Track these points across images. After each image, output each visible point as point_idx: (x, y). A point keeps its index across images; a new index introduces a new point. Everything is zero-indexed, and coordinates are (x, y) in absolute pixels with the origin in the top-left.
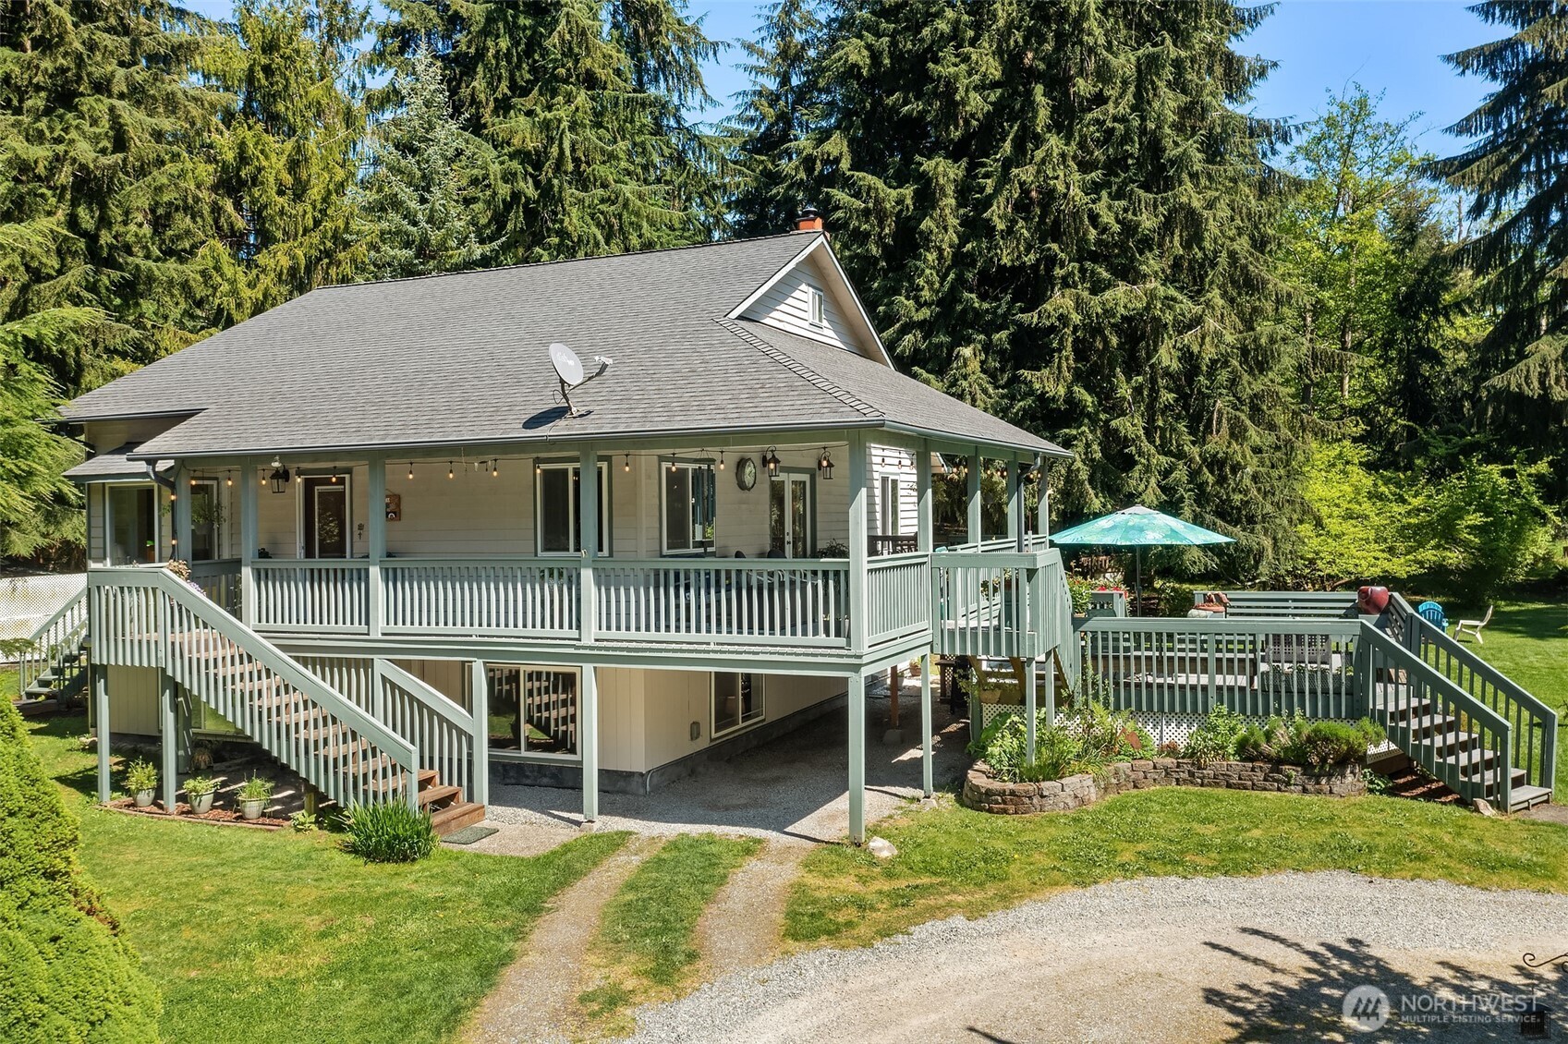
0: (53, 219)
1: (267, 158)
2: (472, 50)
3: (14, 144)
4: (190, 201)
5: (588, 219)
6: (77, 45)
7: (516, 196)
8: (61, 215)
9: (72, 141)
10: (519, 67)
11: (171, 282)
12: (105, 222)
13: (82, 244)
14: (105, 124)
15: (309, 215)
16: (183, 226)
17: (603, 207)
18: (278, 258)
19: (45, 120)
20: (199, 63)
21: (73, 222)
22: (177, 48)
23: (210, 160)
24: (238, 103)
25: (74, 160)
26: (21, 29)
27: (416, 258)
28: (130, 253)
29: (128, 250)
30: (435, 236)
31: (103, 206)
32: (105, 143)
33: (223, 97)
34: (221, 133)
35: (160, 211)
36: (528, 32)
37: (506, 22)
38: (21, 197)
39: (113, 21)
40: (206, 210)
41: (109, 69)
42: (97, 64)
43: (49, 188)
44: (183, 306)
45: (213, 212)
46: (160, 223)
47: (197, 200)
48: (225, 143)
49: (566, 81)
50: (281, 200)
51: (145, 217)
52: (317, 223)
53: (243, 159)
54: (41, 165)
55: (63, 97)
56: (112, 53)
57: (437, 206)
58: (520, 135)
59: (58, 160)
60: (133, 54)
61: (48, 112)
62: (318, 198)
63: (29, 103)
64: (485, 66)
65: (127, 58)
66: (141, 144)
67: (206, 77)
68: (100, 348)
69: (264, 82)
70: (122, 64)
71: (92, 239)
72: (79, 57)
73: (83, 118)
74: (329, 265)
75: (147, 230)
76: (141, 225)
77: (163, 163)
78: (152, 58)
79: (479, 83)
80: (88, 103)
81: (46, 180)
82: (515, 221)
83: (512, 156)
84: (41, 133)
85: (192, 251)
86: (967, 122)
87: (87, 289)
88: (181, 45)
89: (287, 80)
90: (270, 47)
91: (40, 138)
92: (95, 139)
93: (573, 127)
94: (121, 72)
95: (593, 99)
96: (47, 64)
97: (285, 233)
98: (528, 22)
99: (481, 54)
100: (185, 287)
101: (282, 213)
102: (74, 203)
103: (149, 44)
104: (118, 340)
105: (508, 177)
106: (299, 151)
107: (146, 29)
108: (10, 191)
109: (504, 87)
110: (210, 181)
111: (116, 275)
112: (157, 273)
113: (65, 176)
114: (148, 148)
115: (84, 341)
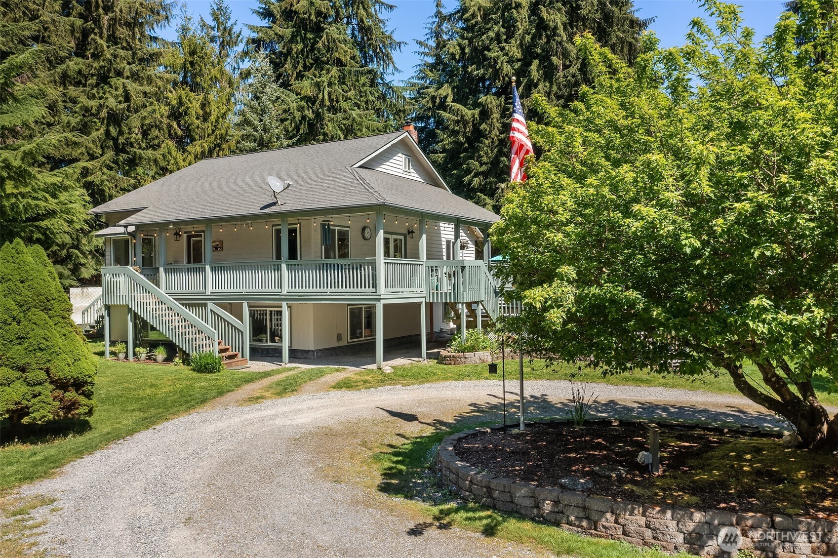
0: (99, 133)
1: (191, 103)
2: (285, 50)
3: (82, 100)
4: (158, 122)
5: (337, 127)
6: (108, 56)
7: (304, 117)
8: (102, 130)
9: (107, 98)
10: (307, 57)
11: (149, 159)
12: (121, 133)
13: (111, 143)
14: (121, 90)
15: (210, 128)
16: (155, 134)
17: (344, 122)
18: (196, 148)
19: (95, 89)
20: (162, 61)
21: (107, 133)
22: (151, 55)
23: (168, 104)
24: (180, 78)
25: (107, 107)
26: (86, 49)
27: (258, 146)
28: (132, 146)
29: (132, 145)
30: (266, 137)
31: (120, 126)
32: (121, 98)
33: (173, 76)
34: (171, 92)
35: (145, 128)
36: (312, 41)
37: (301, 36)
38: (86, 123)
39: (124, 44)
40: (165, 127)
41: (123, 65)
42: (117, 64)
43: (98, 119)
44: (155, 170)
45: (168, 128)
46: (145, 134)
47: (161, 122)
48: (173, 97)
49: (327, 64)
50: (197, 121)
51: (139, 131)
52: (213, 132)
53: (181, 103)
54: (94, 109)
55: (104, 79)
56: (124, 58)
57: (267, 123)
58: (305, 89)
59: (101, 106)
60: (133, 58)
61: (97, 85)
62: (214, 120)
63: (89, 82)
64: (292, 58)
65: (130, 60)
66: (137, 99)
67: (166, 67)
68: (118, 188)
69: (190, 68)
70: (129, 63)
71: (115, 140)
72: (110, 61)
73: (112, 87)
74: (219, 150)
75: (140, 136)
76: (137, 134)
77: (146, 107)
78: (142, 60)
79: (288, 66)
80: (115, 81)
81: (96, 115)
82: (304, 129)
83: (301, 99)
84: (94, 95)
85: (159, 146)
86: (504, 78)
87: (113, 162)
88: (154, 53)
89: (201, 67)
90: (193, 53)
91: (93, 97)
92: (116, 97)
93: (330, 84)
94: (128, 67)
95: (340, 71)
96: (96, 65)
97: (200, 136)
98: (311, 36)
99: (289, 51)
100: (155, 161)
101: (198, 127)
102: (108, 125)
103: (140, 54)
104: (126, 185)
105: (300, 109)
106: (205, 100)
107: (139, 47)
108: (81, 120)
109: (300, 67)
110: (166, 114)
111: (125, 156)
112: (143, 155)
113: (104, 114)
114: (140, 100)
115: (111, 185)
